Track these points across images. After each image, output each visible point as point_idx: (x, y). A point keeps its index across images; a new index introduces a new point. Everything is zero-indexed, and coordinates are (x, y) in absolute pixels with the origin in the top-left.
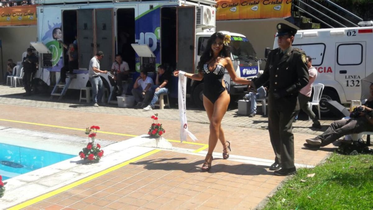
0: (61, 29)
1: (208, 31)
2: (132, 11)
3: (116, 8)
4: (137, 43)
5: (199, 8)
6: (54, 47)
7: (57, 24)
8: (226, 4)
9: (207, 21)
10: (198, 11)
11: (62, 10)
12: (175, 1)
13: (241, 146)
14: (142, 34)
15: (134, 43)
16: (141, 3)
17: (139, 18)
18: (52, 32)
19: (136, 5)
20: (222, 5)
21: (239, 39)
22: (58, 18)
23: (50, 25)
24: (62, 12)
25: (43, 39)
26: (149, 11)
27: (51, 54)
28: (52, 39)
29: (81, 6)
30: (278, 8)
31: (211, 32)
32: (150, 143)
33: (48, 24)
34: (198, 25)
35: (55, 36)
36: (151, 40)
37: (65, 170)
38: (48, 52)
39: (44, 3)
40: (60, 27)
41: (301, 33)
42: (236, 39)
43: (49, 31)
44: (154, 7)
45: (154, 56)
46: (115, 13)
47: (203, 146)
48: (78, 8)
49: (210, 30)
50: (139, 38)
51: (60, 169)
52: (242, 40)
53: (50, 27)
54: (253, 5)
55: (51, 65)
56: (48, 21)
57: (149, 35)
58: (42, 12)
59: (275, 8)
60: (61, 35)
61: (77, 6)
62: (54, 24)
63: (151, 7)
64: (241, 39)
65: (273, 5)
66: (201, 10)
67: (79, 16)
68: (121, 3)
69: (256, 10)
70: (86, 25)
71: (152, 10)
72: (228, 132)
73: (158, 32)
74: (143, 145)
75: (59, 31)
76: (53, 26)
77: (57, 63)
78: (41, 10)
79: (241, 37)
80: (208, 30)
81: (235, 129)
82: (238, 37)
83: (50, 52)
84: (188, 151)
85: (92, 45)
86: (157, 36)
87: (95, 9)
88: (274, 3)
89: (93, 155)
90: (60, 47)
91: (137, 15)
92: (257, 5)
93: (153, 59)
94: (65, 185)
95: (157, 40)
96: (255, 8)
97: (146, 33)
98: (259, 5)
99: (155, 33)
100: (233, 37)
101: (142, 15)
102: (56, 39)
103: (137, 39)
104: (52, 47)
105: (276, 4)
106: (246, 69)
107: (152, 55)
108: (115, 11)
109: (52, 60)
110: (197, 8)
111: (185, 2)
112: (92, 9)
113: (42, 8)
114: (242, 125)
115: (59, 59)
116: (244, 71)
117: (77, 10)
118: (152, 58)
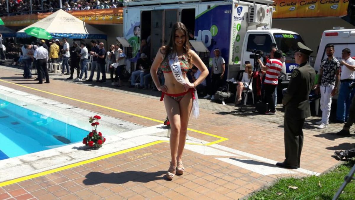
0: (139, 27)
1: (263, 29)
2: (193, 10)
3: (181, 9)
4: (196, 39)
5: (253, 7)
6: (135, 42)
7: (137, 22)
8: (284, 3)
9: (261, 20)
10: (252, 10)
11: (141, 11)
12: (229, 1)
13: (256, 143)
14: (200, 31)
15: (193, 39)
16: (201, 3)
17: (199, 17)
18: (133, 30)
19: (196, 6)
20: (280, 4)
21: (289, 36)
22: (138, 18)
23: (132, 23)
24: (141, 12)
25: (127, 35)
26: (207, 11)
27: (132, 48)
28: (133, 36)
29: (155, 7)
30: (335, 7)
31: (266, 29)
32: (162, 133)
33: (131, 23)
34: (251, 23)
35: (135, 32)
36: (207, 36)
37: (65, 154)
38: (130, 46)
39: (128, 5)
40: (139, 25)
41: (349, 32)
42: (285, 36)
43: (131, 29)
44: (211, 7)
45: (208, 51)
46: (180, 13)
47: (219, 139)
48: (153, 9)
49: (265, 27)
50: (197, 35)
51: (61, 153)
52: (293, 37)
53: (132, 25)
54: (311, 4)
55: (132, 57)
56: (131, 20)
57: (205, 32)
58: (127, 12)
59: (332, 7)
60: (139, 32)
61: (152, 7)
62: (135, 23)
63: (209, 7)
64: (291, 37)
65: (330, 4)
66: (254, 9)
67: (153, 16)
68: (186, 4)
69: (313, 9)
70: (157, 24)
71: (209, 10)
72: (255, 126)
73: (213, 30)
74: (154, 135)
75: (138, 28)
76: (134, 24)
77: (136, 55)
78: (126, 10)
79: (292, 34)
80: (263, 27)
81: (263, 124)
82: (289, 34)
83: (131, 46)
84: (202, 143)
85: (161, 41)
86: (212, 33)
87: (165, 10)
88: (332, 2)
89: (93, 142)
90: (139, 42)
91: (197, 14)
92: (314, 4)
93: (208, 53)
94: (50, 169)
95: (212, 37)
96: (313, 7)
97: (204, 31)
98: (317, 4)
99: (211, 30)
100: (283, 35)
101: (201, 14)
102: (136, 35)
103: (195, 36)
104: (133, 42)
105: (334, 3)
106: (293, 65)
107: (206, 50)
108: (180, 11)
109: (133, 53)
110: (251, 8)
111: (239, 2)
112: (162, 10)
113: (127, 9)
114: (275, 120)
115: (138, 52)
116: (291, 67)
117: (152, 10)
118: (206, 52)
